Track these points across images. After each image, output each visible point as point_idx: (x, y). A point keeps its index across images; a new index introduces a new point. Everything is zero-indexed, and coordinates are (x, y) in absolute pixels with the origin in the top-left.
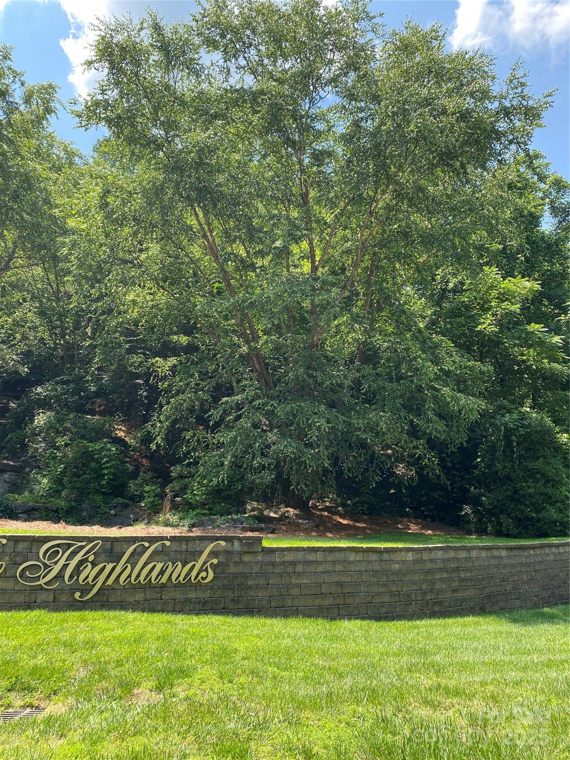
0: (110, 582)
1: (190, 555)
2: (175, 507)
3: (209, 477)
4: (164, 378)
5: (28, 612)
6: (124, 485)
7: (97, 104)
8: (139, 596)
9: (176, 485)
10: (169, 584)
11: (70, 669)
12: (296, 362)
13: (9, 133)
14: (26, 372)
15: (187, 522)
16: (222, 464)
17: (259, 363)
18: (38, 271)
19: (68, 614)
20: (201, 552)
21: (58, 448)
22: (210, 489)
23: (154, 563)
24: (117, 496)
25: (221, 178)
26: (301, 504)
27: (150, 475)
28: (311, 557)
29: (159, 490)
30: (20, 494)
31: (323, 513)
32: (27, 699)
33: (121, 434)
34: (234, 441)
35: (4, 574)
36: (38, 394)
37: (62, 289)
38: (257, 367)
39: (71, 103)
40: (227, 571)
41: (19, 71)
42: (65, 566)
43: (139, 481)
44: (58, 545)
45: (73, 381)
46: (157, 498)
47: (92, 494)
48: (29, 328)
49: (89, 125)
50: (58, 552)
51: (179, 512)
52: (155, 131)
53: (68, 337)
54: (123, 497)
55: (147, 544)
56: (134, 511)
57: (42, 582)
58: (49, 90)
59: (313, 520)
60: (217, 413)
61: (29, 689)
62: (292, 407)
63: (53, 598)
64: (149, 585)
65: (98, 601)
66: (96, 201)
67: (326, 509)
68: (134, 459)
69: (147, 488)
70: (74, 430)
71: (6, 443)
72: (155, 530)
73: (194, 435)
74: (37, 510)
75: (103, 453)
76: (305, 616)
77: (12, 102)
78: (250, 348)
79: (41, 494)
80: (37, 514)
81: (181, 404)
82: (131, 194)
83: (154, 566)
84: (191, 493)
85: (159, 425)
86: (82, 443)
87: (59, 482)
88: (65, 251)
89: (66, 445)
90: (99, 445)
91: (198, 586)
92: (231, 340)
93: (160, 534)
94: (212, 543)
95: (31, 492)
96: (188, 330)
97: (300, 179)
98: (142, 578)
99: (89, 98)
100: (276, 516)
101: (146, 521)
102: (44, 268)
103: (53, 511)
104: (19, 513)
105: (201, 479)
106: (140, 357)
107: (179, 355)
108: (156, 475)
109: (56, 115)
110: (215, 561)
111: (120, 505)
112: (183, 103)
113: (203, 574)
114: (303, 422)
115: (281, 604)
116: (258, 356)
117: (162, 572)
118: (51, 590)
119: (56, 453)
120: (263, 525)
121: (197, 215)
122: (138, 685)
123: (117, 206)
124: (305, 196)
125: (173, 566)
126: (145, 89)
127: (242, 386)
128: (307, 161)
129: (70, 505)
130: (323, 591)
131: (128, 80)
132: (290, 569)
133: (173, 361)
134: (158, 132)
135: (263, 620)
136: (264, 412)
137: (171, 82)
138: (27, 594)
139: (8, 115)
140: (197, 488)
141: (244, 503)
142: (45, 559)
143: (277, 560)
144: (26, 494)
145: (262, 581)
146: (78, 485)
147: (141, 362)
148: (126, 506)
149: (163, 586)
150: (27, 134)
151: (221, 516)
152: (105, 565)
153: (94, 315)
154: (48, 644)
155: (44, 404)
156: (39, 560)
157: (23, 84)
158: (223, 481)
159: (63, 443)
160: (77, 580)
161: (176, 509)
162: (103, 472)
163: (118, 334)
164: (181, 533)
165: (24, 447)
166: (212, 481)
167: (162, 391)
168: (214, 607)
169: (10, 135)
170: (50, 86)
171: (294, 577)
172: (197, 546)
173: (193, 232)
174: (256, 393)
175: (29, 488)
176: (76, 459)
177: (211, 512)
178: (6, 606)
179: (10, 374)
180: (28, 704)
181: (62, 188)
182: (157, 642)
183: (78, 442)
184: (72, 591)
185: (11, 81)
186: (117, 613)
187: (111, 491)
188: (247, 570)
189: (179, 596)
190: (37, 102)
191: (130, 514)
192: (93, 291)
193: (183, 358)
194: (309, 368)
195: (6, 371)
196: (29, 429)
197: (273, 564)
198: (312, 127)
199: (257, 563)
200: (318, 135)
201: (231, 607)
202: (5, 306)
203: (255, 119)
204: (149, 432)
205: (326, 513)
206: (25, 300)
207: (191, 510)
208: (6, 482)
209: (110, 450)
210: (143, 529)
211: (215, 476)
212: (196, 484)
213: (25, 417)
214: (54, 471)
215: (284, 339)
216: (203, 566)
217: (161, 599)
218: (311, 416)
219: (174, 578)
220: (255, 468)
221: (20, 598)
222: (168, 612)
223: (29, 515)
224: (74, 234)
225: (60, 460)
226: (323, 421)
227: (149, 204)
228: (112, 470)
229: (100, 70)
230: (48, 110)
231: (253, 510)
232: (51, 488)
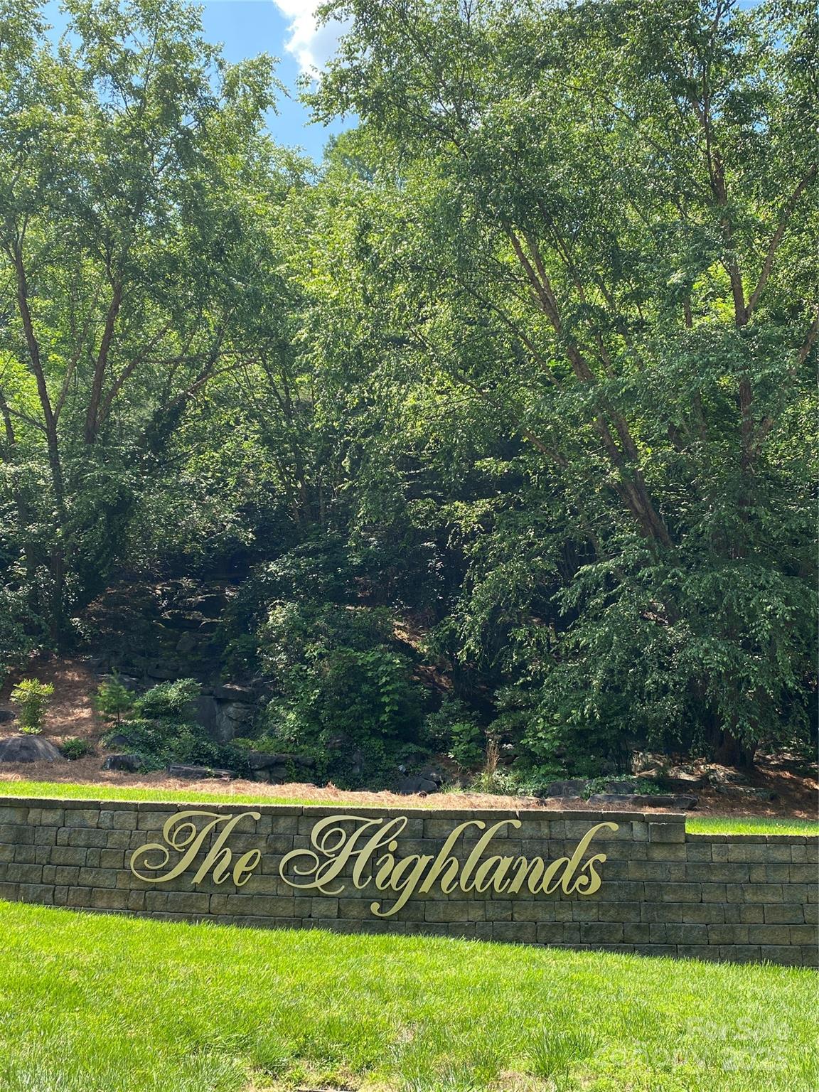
0: (426, 887)
1: (556, 847)
2: (507, 761)
3: (562, 709)
4: (473, 536)
5: (302, 932)
6: (416, 723)
7: (341, 77)
8: (476, 914)
9: (506, 723)
10: (525, 895)
11: (385, 1029)
12: (714, 493)
13: (204, 149)
14: (252, 539)
15: (531, 787)
16: (587, 685)
17: (641, 500)
18: (257, 370)
19: (364, 938)
20: (576, 842)
21: (308, 662)
22: (566, 729)
23: (496, 858)
24: (406, 741)
25: (556, 172)
26: (737, 756)
27: (457, 704)
28: (781, 855)
29: (476, 731)
30: (254, 738)
31: (781, 773)
32: (327, 1073)
33: (404, 635)
34: (606, 642)
35: (260, 868)
36: (271, 574)
37: (293, 398)
38: (638, 506)
39: (301, 83)
40: (623, 876)
41: (214, 46)
42: (353, 858)
43: (441, 714)
44: (339, 824)
45: (325, 551)
46: (473, 745)
47: (367, 738)
48: (247, 466)
49: (330, 116)
50: (340, 834)
51: (514, 768)
52: (436, 107)
53: (308, 477)
54: (416, 743)
55: (481, 825)
56: (437, 766)
57: (318, 883)
58: (262, 68)
59: (764, 786)
60: (572, 594)
61: (329, 1058)
62: (716, 579)
63: (336, 910)
64: (490, 896)
65: (408, 919)
66: (350, 246)
67: (786, 766)
68: (427, 677)
69: (457, 728)
70: (331, 631)
71: (226, 655)
72: (484, 801)
73: (531, 634)
74: (283, 764)
75: (381, 669)
76: (776, 961)
77: (206, 99)
78: (623, 473)
79: (286, 737)
80: (283, 771)
81: (504, 581)
82: (404, 223)
83: (497, 864)
84: (534, 736)
85: (468, 618)
86: (348, 652)
87: (314, 719)
88: (303, 334)
89: (321, 656)
90: (373, 655)
91: (575, 899)
92: (588, 462)
93: (492, 807)
94: (594, 825)
95: (271, 734)
96: (507, 449)
97: (707, 152)
98: (478, 882)
99: (328, 71)
100: (692, 778)
101: (459, 784)
102: (265, 366)
103: (307, 766)
104: (257, 770)
105: (550, 711)
106: (428, 503)
107: (494, 495)
108: (468, 704)
109: (274, 107)
110: (602, 858)
111: (412, 757)
112: (485, 50)
113: (583, 880)
114: (739, 605)
115: (727, 938)
116: (639, 487)
117: (511, 874)
118: (333, 897)
119: (306, 671)
120: (672, 796)
121: (516, 243)
122: (504, 1064)
123: (384, 249)
124: (716, 184)
125: (528, 864)
126: (416, 36)
127: (613, 543)
128: (717, 117)
129: (333, 756)
130: (807, 917)
131: (389, 27)
132: (740, 876)
133: (483, 505)
134: (440, 107)
135: (697, 966)
136: (659, 589)
137: (462, 17)
138: (296, 902)
139: (200, 122)
140: (543, 729)
141: (627, 756)
142: (320, 847)
143: (715, 858)
144: (264, 738)
145: (690, 896)
146: (344, 722)
147: (431, 511)
148: (422, 758)
149: (514, 897)
150: (231, 146)
151: (591, 777)
152: (416, 859)
153: (353, 437)
154: (343, 985)
155: (280, 590)
156: (311, 848)
157: (221, 66)
158: (592, 715)
159: (315, 654)
160: (373, 881)
161: (507, 764)
162: (383, 700)
163: (392, 468)
164: (528, 806)
165: (255, 661)
166: (571, 715)
167: (470, 559)
168: (606, 938)
169: (205, 153)
170: (264, 61)
171: (751, 891)
172: (568, 830)
173: (511, 275)
174: (643, 556)
175: (267, 728)
176: (338, 679)
177: (572, 770)
178: (267, 920)
179: (225, 544)
180: (328, 1081)
181: (288, 228)
182: (519, 993)
183: (340, 651)
184: (366, 900)
185: (202, 63)
186: (442, 941)
187: (397, 732)
188: (659, 875)
189: (543, 916)
190: (244, 91)
191: (432, 772)
192: (348, 398)
193: (501, 498)
194: (742, 502)
195: (219, 539)
196: (261, 632)
197: (708, 866)
198: (726, 52)
199: (678, 863)
200: (739, 65)
201: (637, 939)
202: (210, 432)
203: (618, 56)
204: (454, 631)
205: (788, 774)
206: (237, 422)
207: (535, 767)
208: (231, 719)
209: (390, 663)
210: (460, 797)
211: (574, 707)
212: (542, 720)
213: (251, 614)
214: (305, 700)
215: (688, 450)
216: (580, 865)
217: (512, 920)
218: (754, 594)
219: (531, 886)
220: (649, 693)
221: (286, 909)
222: (527, 943)
223: (271, 772)
224: (314, 304)
225: (313, 681)
226: (777, 601)
227: (437, 237)
228: (397, 697)
229: (343, 20)
230: (262, 102)
231: (647, 767)
232: (301, 728)
